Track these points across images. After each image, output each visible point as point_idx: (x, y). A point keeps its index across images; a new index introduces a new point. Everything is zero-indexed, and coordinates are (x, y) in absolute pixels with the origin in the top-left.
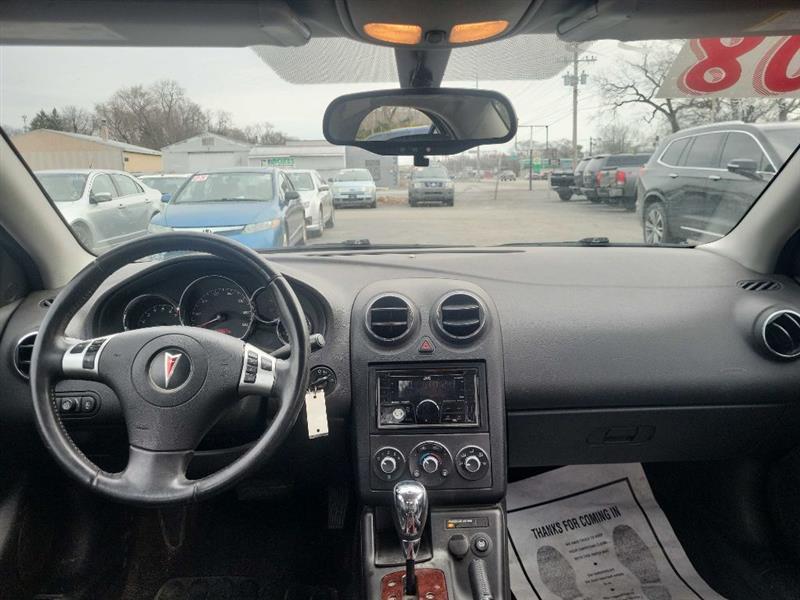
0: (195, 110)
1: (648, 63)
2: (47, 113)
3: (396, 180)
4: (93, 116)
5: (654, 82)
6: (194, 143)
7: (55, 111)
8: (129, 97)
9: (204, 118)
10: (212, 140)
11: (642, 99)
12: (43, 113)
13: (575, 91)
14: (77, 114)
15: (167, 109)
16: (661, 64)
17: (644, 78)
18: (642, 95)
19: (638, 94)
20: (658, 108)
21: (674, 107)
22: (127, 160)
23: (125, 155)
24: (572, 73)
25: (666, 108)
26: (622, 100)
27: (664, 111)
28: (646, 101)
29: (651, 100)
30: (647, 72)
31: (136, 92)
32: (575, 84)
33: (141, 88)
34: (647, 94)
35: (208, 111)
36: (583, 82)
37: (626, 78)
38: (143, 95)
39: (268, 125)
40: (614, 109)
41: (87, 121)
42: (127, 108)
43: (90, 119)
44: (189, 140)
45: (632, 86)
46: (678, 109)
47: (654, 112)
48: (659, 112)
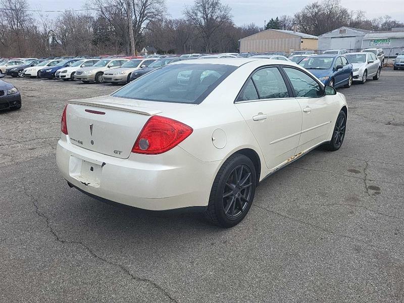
4: (293, 19)
6: (336, 32)
7: (277, 18)
8: (310, 9)
9: (349, 16)
10: (345, 30)
12: (272, 20)
14: (287, 19)
15: (329, 13)
22: (302, 42)
23: (302, 40)
31: (314, 6)
33: (317, 3)
38: (317, 7)
39: (388, 17)
41: (290, 22)
42: (309, 15)
43: (292, 21)
44: (333, 31)
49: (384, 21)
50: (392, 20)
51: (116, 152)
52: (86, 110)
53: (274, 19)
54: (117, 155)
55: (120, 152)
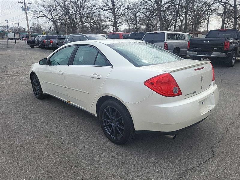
1: (45, 5)
5: (48, 11)
11: (45, 16)
13: (26, 13)
16: (49, 6)
17: (45, 10)
18: (45, 15)
19: (43, 14)
20: (50, 19)
24: (24, 6)
26: (39, 16)
27: (52, 20)
28: (46, 17)
29: (48, 17)
30: (45, 8)
32: (26, 11)
36: (28, 10)
37: (39, 9)
40: (37, 18)
45: (41, 12)
46: (56, 20)
47: (49, 21)
48: (50, 21)
52: (195, 70)
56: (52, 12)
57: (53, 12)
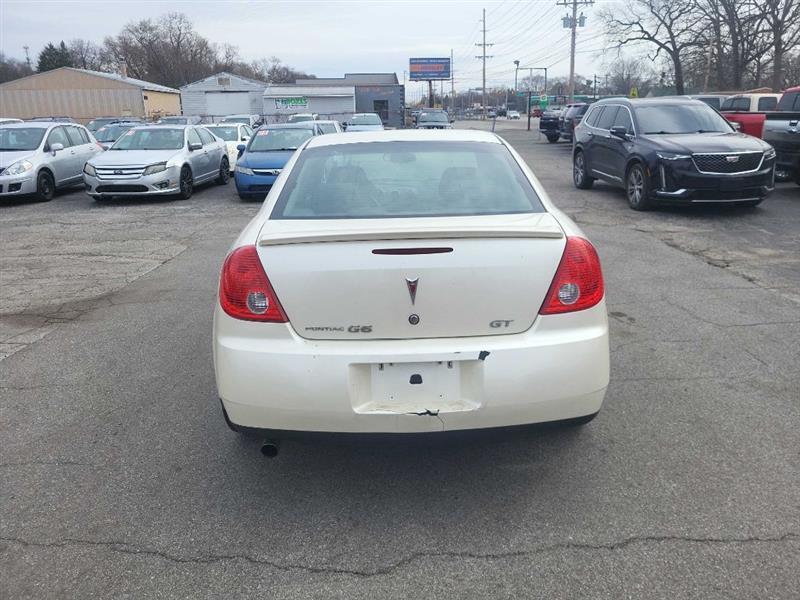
0: (203, 44)
2: (55, 46)
3: (403, 120)
4: (102, 50)
5: (660, 18)
6: (211, 82)
7: (63, 44)
8: (137, 31)
9: (210, 52)
11: (646, 36)
12: (51, 46)
13: (574, 34)
14: (85, 46)
15: (175, 44)
18: (646, 33)
19: (643, 31)
20: (662, 46)
21: (678, 46)
22: (146, 98)
23: (144, 94)
24: (571, 14)
25: (669, 46)
26: (628, 37)
27: (668, 49)
28: (651, 38)
29: (656, 38)
30: (652, 7)
31: (145, 27)
32: (573, 27)
33: (149, 21)
34: (652, 32)
35: (215, 45)
36: (582, 24)
38: (151, 29)
39: (275, 60)
40: (619, 46)
41: (95, 54)
42: (135, 41)
43: (98, 52)
44: (206, 80)
45: (637, 23)
46: (681, 47)
47: (659, 50)
48: (663, 50)
49: (271, 66)
50: (283, 65)
51: (495, 324)
52: (375, 252)
53: (57, 45)
54: (502, 329)
55: (507, 323)
56: (672, 20)
57: (677, 18)
